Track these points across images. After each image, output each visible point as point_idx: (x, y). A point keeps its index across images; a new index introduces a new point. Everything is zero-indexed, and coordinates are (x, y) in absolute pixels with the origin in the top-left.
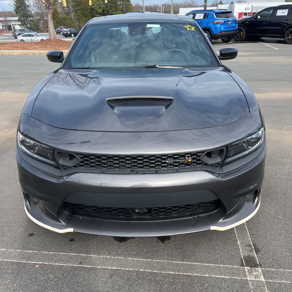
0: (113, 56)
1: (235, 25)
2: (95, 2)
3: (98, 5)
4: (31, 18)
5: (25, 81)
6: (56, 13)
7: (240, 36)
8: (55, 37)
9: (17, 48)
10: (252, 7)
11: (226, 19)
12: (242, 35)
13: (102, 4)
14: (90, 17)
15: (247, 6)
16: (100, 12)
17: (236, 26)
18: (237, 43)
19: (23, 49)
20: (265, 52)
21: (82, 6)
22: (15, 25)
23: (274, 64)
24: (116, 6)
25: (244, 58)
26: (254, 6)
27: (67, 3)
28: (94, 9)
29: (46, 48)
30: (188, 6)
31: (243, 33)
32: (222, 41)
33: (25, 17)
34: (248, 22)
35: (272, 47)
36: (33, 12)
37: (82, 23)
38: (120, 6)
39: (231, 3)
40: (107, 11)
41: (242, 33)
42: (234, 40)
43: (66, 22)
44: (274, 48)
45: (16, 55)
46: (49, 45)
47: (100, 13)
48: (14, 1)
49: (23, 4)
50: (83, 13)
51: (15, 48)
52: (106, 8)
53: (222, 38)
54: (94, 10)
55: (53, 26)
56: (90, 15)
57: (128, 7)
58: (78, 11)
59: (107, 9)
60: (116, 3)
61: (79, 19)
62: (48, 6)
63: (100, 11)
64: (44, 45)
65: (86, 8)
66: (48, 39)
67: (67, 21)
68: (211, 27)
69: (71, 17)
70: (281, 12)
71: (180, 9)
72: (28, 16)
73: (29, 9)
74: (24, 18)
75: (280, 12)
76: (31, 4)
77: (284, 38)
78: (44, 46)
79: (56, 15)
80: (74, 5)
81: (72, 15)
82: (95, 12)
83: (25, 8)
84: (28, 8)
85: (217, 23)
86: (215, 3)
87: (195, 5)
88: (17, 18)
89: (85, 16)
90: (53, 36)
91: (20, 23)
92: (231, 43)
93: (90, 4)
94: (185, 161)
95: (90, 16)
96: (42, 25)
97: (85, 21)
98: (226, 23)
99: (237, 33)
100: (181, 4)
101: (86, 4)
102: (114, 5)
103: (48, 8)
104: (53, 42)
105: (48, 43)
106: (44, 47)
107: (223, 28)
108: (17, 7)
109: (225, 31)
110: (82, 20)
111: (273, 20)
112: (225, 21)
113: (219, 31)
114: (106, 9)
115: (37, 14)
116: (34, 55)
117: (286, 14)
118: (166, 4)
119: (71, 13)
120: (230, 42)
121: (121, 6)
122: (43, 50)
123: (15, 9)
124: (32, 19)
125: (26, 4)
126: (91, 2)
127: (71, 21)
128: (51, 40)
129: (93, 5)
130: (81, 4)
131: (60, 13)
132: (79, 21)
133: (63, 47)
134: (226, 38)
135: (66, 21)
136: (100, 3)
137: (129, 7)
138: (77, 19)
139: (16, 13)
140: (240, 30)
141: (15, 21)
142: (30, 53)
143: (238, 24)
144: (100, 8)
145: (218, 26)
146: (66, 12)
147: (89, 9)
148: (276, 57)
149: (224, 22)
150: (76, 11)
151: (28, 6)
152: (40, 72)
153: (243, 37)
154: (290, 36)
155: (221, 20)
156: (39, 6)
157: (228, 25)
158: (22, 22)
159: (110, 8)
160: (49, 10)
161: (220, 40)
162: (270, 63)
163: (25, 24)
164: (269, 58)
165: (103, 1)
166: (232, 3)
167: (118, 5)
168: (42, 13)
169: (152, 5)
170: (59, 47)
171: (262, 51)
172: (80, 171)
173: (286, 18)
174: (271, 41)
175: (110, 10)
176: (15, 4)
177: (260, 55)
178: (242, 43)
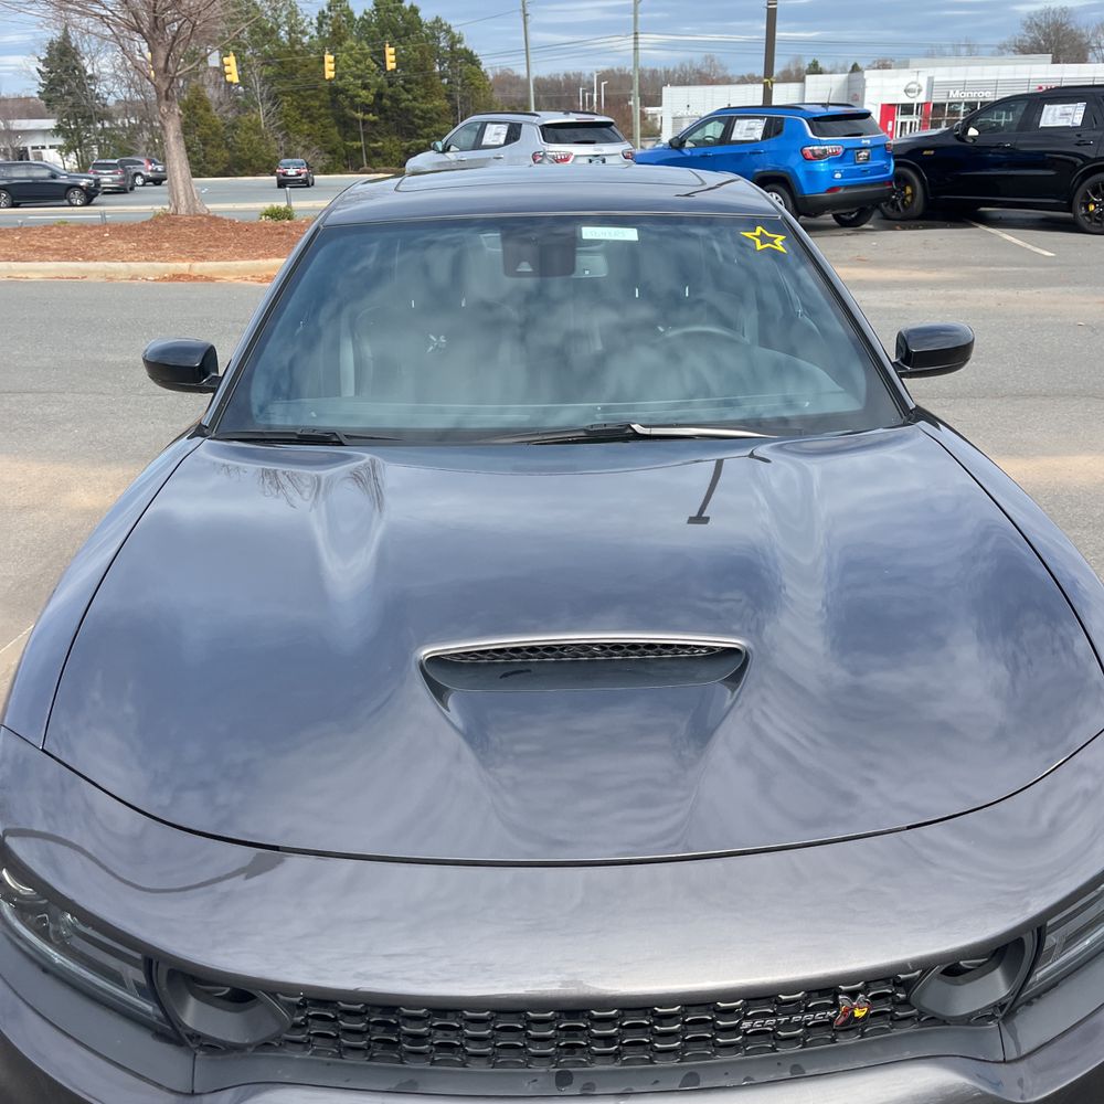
0: (432, 337)
1: (884, 162)
2: (349, 67)
3: (359, 77)
4: (103, 125)
5: (66, 402)
6: (198, 107)
7: (904, 200)
8: (194, 209)
9: (42, 252)
10: (931, 83)
11: (851, 141)
12: (909, 199)
13: (373, 71)
14: (327, 121)
15: (914, 78)
16: (367, 101)
17: (890, 165)
18: (892, 228)
19: (68, 258)
20: (1005, 269)
21: (299, 78)
22: (43, 148)
23: (1050, 319)
24: (427, 78)
25: (930, 293)
26: (936, 79)
27: (241, 70)
28: (343, 91)
29: (158, 253)
30: (693, 77)
31: (914, 192)
32: (833, 221)
33: (83, 118)
34: (932, 152)
35: (1029, 246)
36: (111, 101)
37: (298, 143)
38: (442, 78)
39: (850, 69)
40: (391, 97)
41: (909, 190)
42: (881, 216)
43: (237, 139)
44: (1038, 250)
45: (38, 282)
46: (168, 239)
47: (367, 106)
48: (40, 60)
49: (73, 70)
50: (303, 103)
51: (35, 251)
52: (390, 85)
53: (837, 212)
54: (341, 93)
55: (184, 165)
56: (330, 111)
57: (472, 84)
58: (281, 98)
59: (392, 89)
60: (425, 69)
61: (287, 126)
62: (167, 92)
63: (367, 97)
64: (151, 240)
65: (315, 89)
66: (167, 215)
67: (243, 135)
68: (793, 171)
69: (256, 120)
70: (1058, 113)
71: (664, 88)
72: (91, 117)
73: (97, 90)
74: (76, 123)
75: (1054, 115)
76: (103, 70)
77: (1069, 209)
78: (151, 244)
79: (201, 112)
80: (267, 78)
81: (261, 114)
82: (346, 103)
83: (82, 86)
84: (93, 87)
85: (815, 156)
86: (793, 68)
87: (721, 76)
88: (50, 124)
89: (309, 116)
90: (184, 204)
91: (60, 141)
92: (871, 227)
93: (330, 74)
94: (836, 1015)
95: (327, 116)
96: (147, 149)
97: (308, 135)
98: (848, 155)
99: (893, 192)
100: (667, 72)
101: (313, 72)
102: (418, 77)
103: (167, 98)
104: (185, 225)
105: (167, 232)
106: (148, 248)
107: (838, 176)
108: (51, 81)
109: (846, 187)
110: (299, 132)
111: (1027, 145)
112: (846, 149)
113: (824, 185)
114: (389, 91)
115: (128, 107)
116: (111, 279)
117: (1078, 121)
118: (613, 71)
119: (256, 105)
120: (865, 226)
121: (445, 81)
122: (146, 260)
123: (42, 90)
124: (107, 125)
125: (86, 72)
126: (333, 65)
127: (257, 134)
128: (176, 220)
129: (340, 76)
130: (293, 73)
131: (214, 106)
132: (286, 135)
133: (226, 246)
134: (850, 210)
135: (239, 136)
136: (368, 67)
137: (477, 82)
138: (280, 128)
139: (47, 105)
140: (900, 179)
141: (44, 132)
142: (92, 272)
143: (895, 157)
144: (365, 87)
145: (822, 166)
146: (237, 101)
147: (327, 91)
148: (1052, 289)
149: (842, 150)
150: (276, 97)
151: (91, 77)
152: (127, 358)
153: (915, 205)
154: (1095, 203)
155: (832, 144)
156: (136, 77)
157: (856, 164)
158: (68, 137)
159: (403, 87)
160: (169, 107)
161: (828, 218)
162: (1031, 316)
163: (80, 145)
164: (1025, 293)
165: (376, 63)
166: (855, 69)
167: (434, 74)
168: (146, 104)
169: (558, 75)
170: (210, 246)
171: (993, 265)
172: (287, 1078)
173: (1079, 136)
174: (1021, 219)
175: (405, 96)
176: (44, 69)
177: (986, 282)
178: (910, 228)
